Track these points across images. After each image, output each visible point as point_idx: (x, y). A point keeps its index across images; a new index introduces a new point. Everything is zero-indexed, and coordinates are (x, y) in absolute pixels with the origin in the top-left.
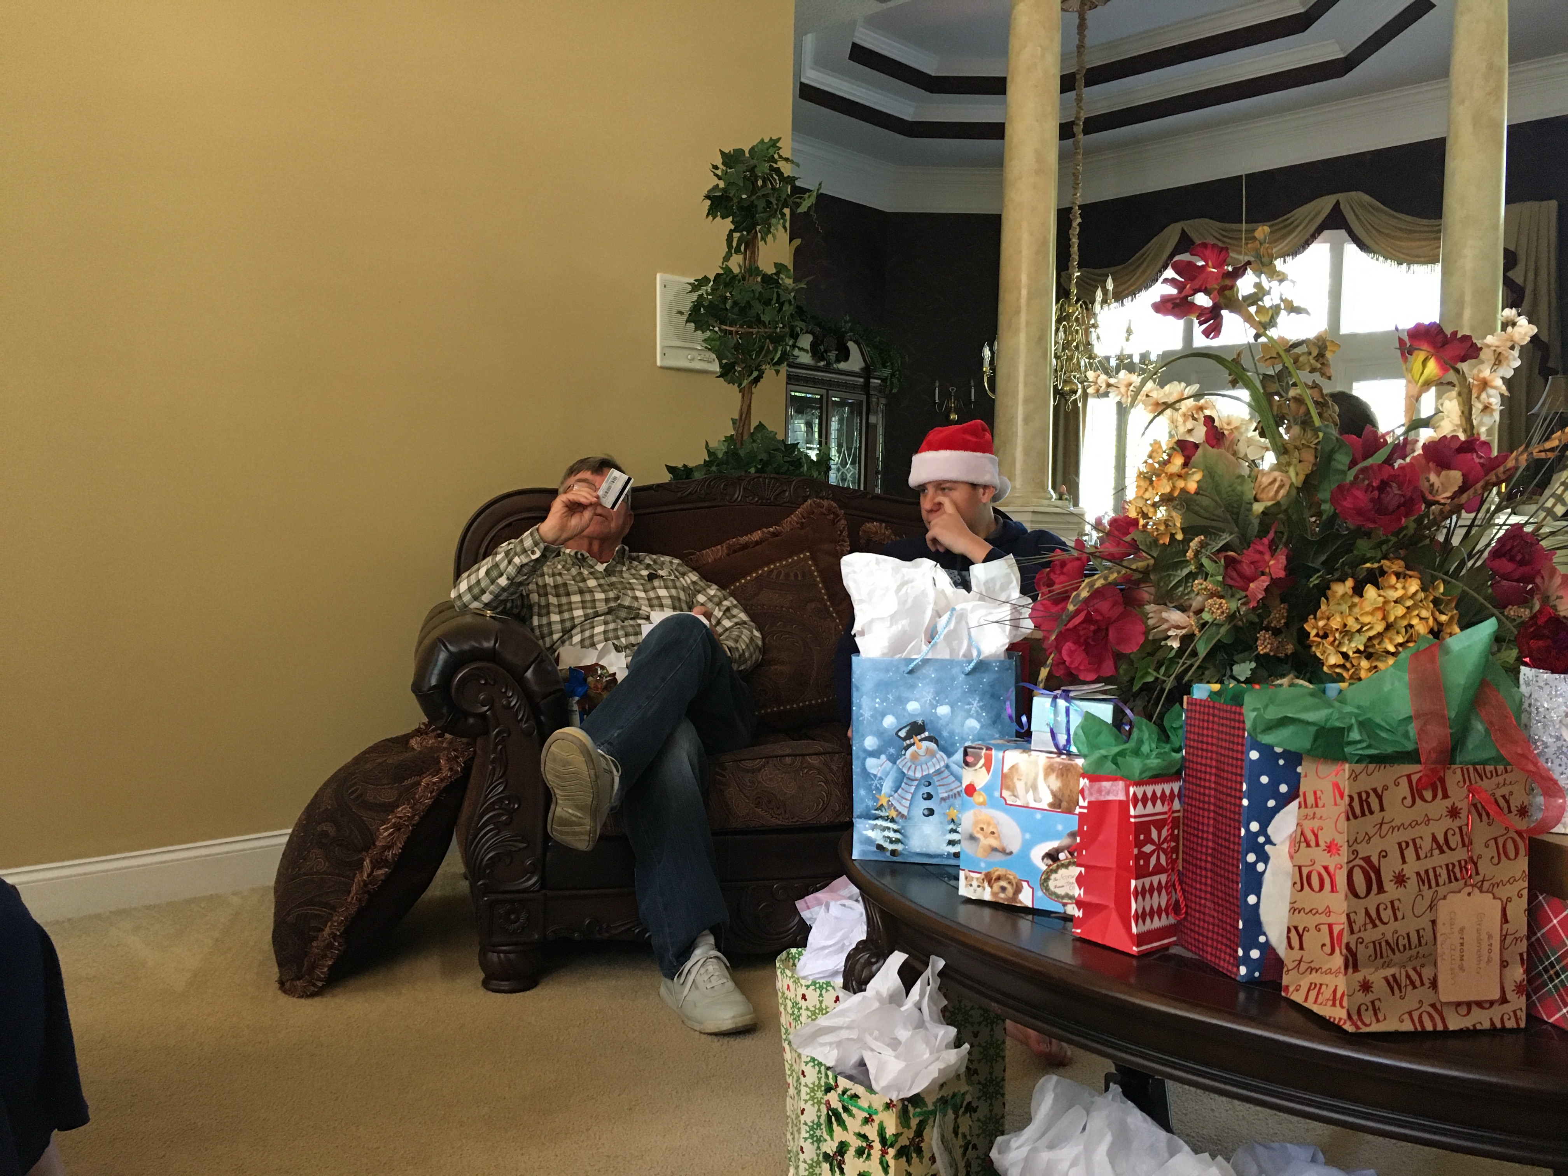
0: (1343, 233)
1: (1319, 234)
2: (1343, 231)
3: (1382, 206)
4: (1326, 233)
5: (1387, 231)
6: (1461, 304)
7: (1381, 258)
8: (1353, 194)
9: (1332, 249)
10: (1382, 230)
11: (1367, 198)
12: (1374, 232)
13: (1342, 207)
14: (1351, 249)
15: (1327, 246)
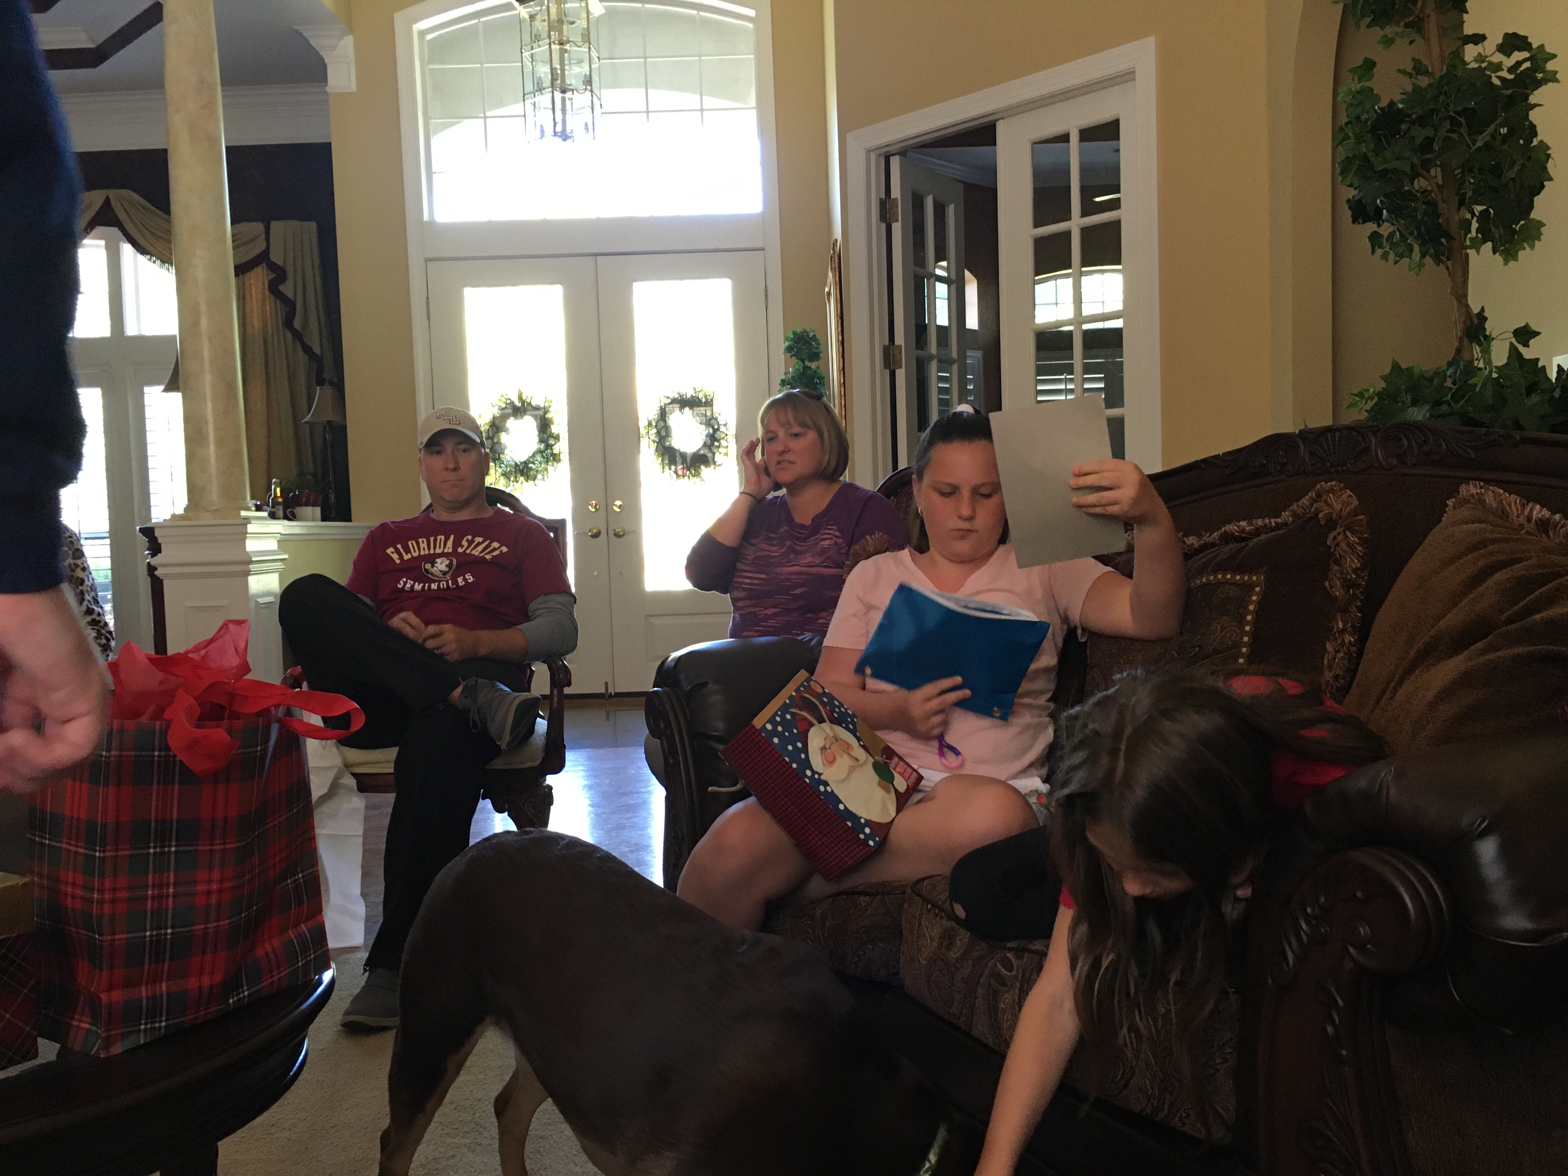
0: (115, 231)
1: (92, 230)
2: (116, 229)
3: (153, 208)
4: (99, 230)
5: (159, 234)
6: (197, 314)
7: (158, 262)
8: (123, 191)
9: (107, 247)
10: (157, 232)
11: (136, 197)
12: (147, 233)
13: (113, 204)
14: (127, 249)
15: (103, 243)
